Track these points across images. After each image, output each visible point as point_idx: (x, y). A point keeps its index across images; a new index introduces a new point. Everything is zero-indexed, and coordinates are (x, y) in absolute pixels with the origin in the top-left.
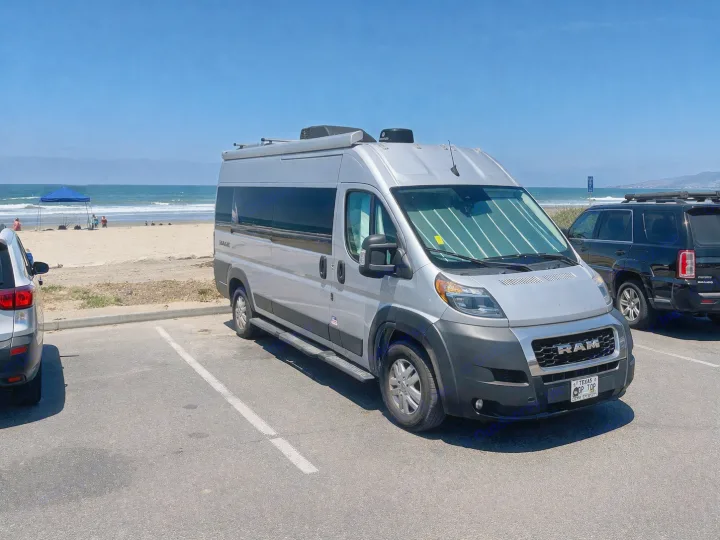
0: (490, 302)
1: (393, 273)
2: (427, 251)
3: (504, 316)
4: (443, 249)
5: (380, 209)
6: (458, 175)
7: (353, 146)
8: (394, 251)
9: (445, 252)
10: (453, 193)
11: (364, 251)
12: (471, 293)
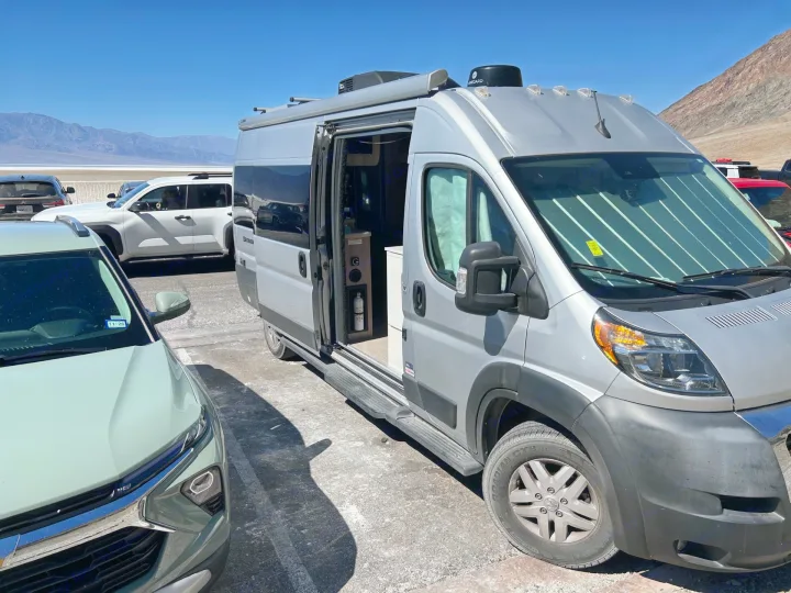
0: (697, 363)
1: (512, 308)
2: (574, 268)
3: (726, 392)
4: (601, 263)
5: (482, 197)
6: (609, 137)
7: (432, 93)
8: (514, 270)
9: (604, 270)
10: (605, 165)
11: (464, 272)
12: (662, 347)
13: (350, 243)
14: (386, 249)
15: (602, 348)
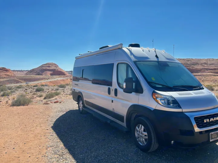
6: (158, 58)
12: (167, 98)
15: (154, 99)
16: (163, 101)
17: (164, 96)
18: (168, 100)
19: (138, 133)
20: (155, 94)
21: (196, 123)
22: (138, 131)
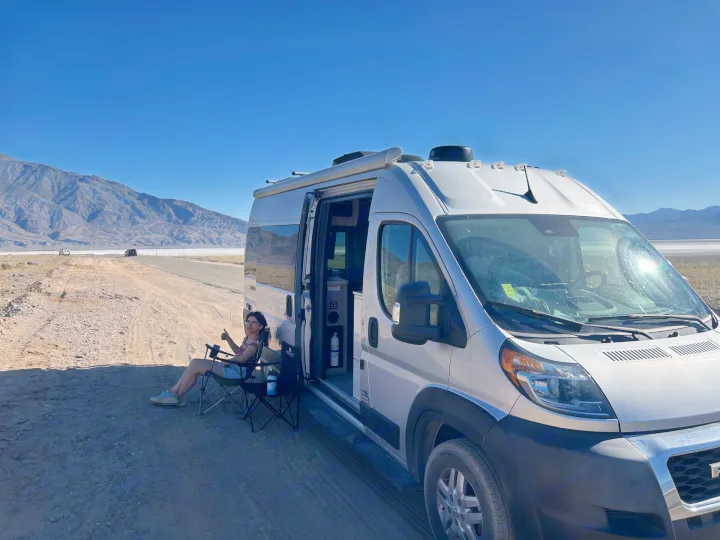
1: (439, 338)
6: (535, 202)
12: (557, 373)
13: (329, 289)
14: (354, 293)
15: (507, 373)
16: (544, 385)
17: (547, 364)
18: (560, 381)
19: (447, 503)
20: (512, 353)
21: (676, 480)
22: (445, 497)
